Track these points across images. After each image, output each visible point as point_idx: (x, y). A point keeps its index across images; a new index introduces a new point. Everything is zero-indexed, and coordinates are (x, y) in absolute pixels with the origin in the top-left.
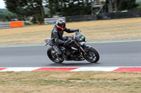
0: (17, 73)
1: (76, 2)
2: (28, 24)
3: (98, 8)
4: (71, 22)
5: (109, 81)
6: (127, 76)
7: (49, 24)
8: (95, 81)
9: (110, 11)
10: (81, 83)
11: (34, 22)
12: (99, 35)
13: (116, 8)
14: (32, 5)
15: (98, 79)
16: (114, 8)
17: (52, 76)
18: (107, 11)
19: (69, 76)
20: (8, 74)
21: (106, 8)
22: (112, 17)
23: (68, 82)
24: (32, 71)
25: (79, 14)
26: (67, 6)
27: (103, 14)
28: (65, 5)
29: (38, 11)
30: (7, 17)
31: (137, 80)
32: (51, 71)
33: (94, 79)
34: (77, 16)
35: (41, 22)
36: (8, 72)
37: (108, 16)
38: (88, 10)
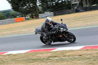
0: (14, 55)
1: (60, 1)
2: (28, 19)
3: (76, 4)
4: (57, 15)
5: (76, 57)
6: (89, 52)
7: (42, 18)
8: (66, 57)
9: (85, 6)
10: (57, 59)
11: (32, 17)
12: (75, 24)
13: (88, 4)
14: (30, 5)
15: (69, 56)
16: (87, 3)
17: (38, 55)
18: (82, 6)
19: (49, 55)
20: (8, 56)
21: (81, 4)
22: (86, 10)
23: (48, 59)
24: (25, 53)
25: (62, 9)
26: (54, 4)
27: (79, 8)
28: (53, 4)
29: (34, 9)
30: (13, 15)
31: (96, 55)
32: (38, 52)
33: (66, 56)
34: (62, 11)
35: (37, 17)
36: (8, 55)
37: (83, 10)
38: (69, 6)
